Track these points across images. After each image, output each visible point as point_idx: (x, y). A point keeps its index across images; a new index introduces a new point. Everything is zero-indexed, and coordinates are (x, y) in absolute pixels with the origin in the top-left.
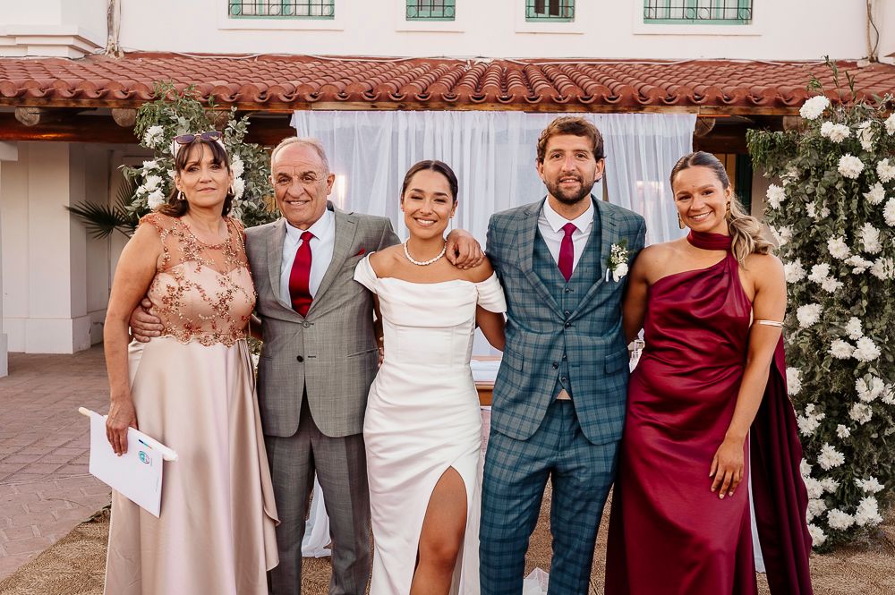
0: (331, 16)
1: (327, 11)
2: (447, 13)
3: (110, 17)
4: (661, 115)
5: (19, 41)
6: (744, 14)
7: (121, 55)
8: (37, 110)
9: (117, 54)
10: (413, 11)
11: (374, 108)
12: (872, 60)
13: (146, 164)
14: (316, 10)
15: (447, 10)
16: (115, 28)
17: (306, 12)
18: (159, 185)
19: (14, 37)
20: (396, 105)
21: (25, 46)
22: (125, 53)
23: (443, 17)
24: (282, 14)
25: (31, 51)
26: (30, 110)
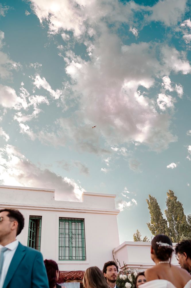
6: (84, 258)
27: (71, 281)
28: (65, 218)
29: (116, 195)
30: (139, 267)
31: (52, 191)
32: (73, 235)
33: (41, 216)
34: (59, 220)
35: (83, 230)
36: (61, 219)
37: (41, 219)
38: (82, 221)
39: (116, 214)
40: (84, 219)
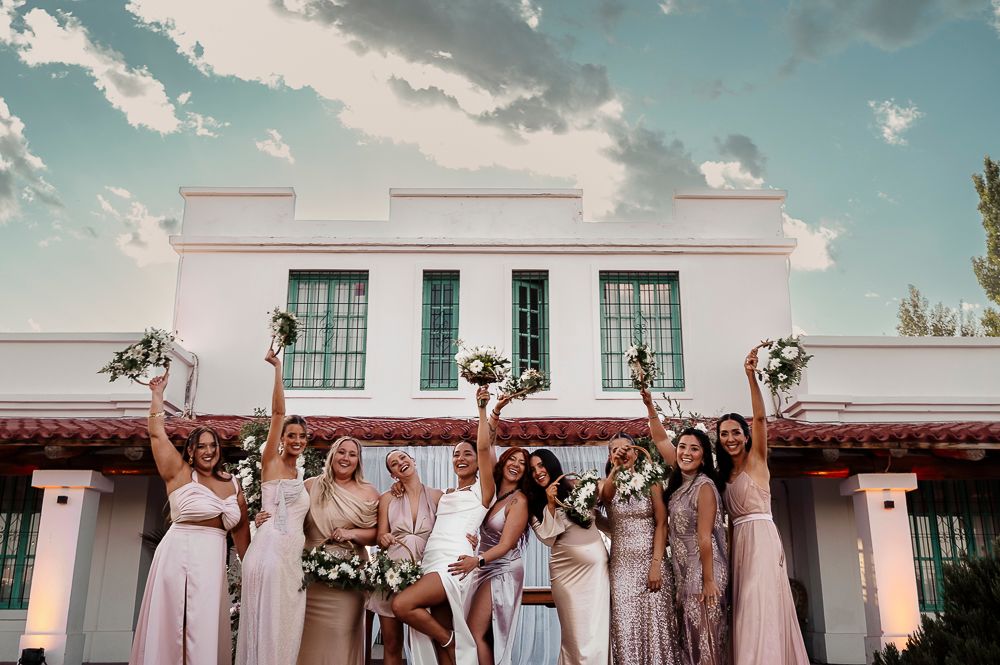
0: (362, 388)
1: (358, 384)
2: (452, 385)
3: (188, 389)
4: (598, 447)
5: (119, 406)
6: (678, 383)
7: (194, 418)
8: (141, 449)
9: (190, 417)
10: (426, 383)
11: (391, 445)
12: (778, 417)
13: (241, 462)
14: (350, 383)
15: (452, 382)
16: (191, 397)
17: (342, 384)
18: (249, 473)
19: (116, 402)
20: (407, 442)
21: (124, 409)
22: (197, 417)
23: (449, 388)
24: (324, 387)
25: (127, 414)
26: (136, 449)
27: (599, 443)
28: (618, 272)
29: (786, 191)
30: (843, 407)
31: (575, 194)
32: (643, 322)
33: (547, 271)
34: (601, 279)
35: (675, 304)
36: (606, 277)
37: (548, 279)
38: (672, 278)
39: (784, 254)
40: (677, 272)
